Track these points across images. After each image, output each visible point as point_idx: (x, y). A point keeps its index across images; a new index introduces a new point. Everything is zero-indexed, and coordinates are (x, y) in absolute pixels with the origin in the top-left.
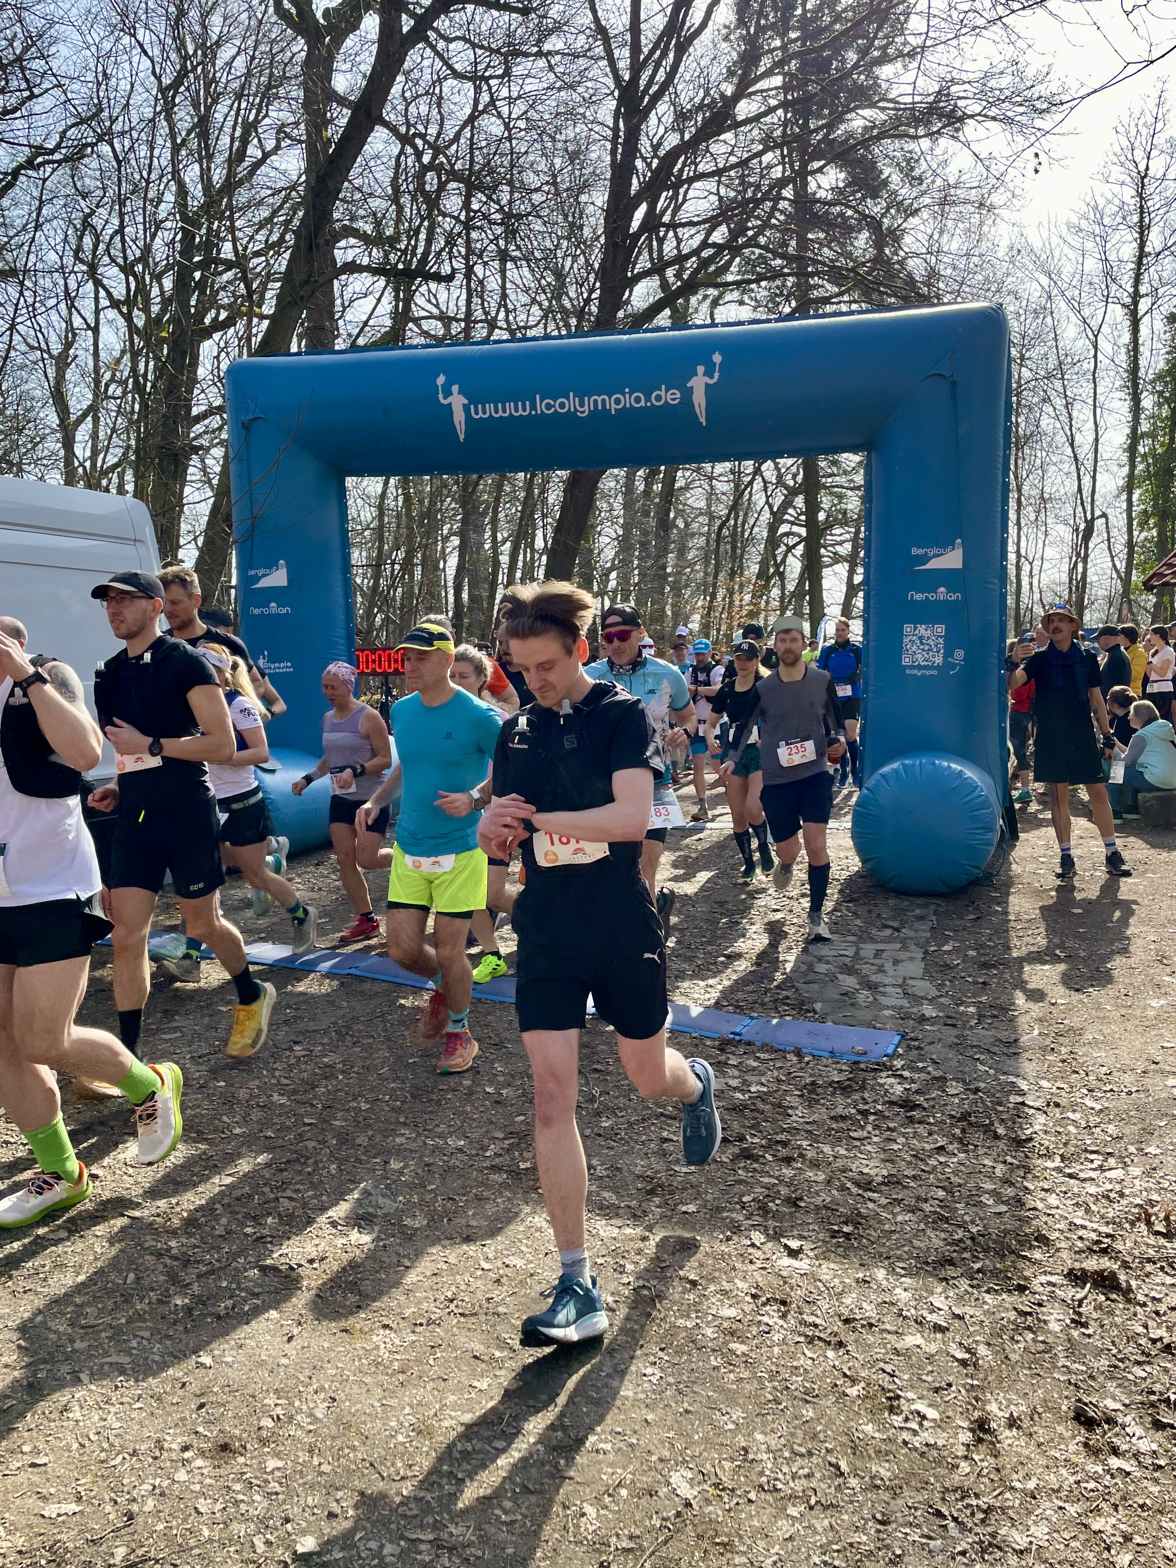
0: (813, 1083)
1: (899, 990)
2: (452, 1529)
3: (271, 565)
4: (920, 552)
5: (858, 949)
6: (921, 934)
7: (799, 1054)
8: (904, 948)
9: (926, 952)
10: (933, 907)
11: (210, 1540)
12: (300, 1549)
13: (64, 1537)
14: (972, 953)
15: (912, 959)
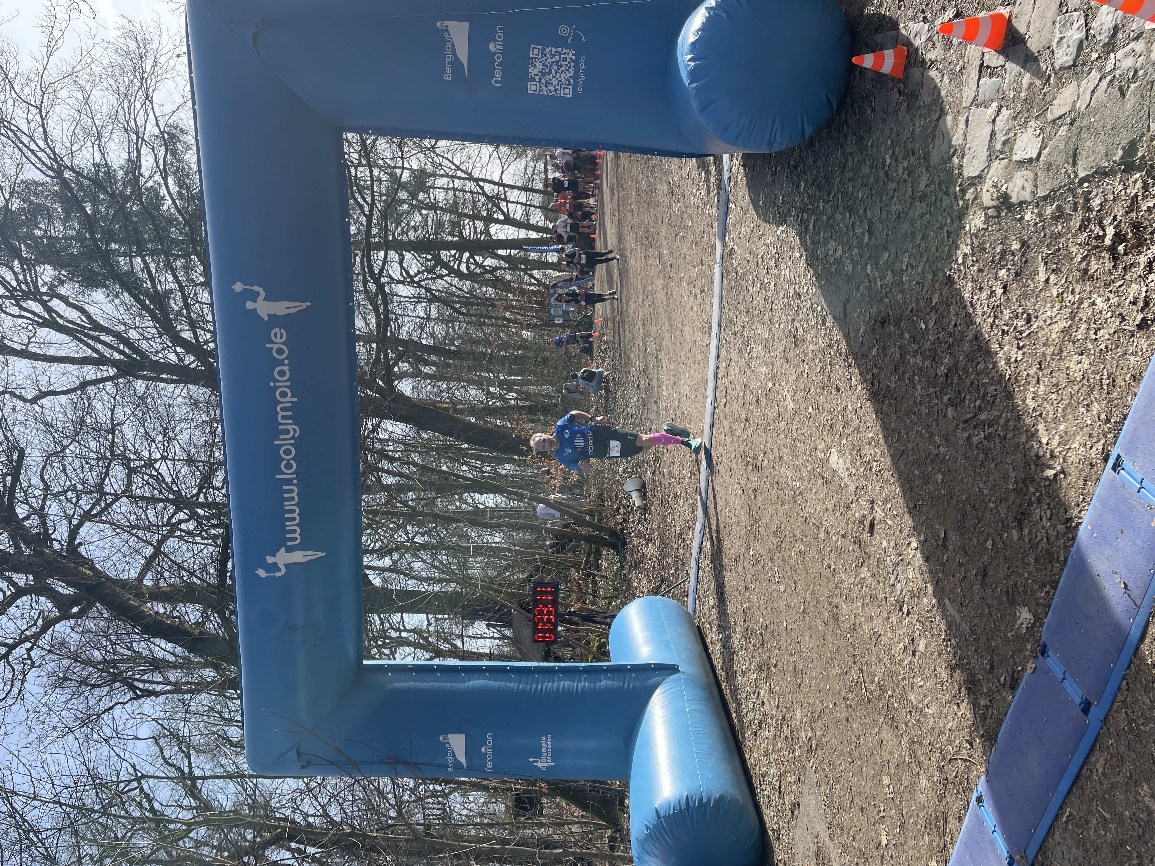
3: (444, 749)
4: (448, 70)
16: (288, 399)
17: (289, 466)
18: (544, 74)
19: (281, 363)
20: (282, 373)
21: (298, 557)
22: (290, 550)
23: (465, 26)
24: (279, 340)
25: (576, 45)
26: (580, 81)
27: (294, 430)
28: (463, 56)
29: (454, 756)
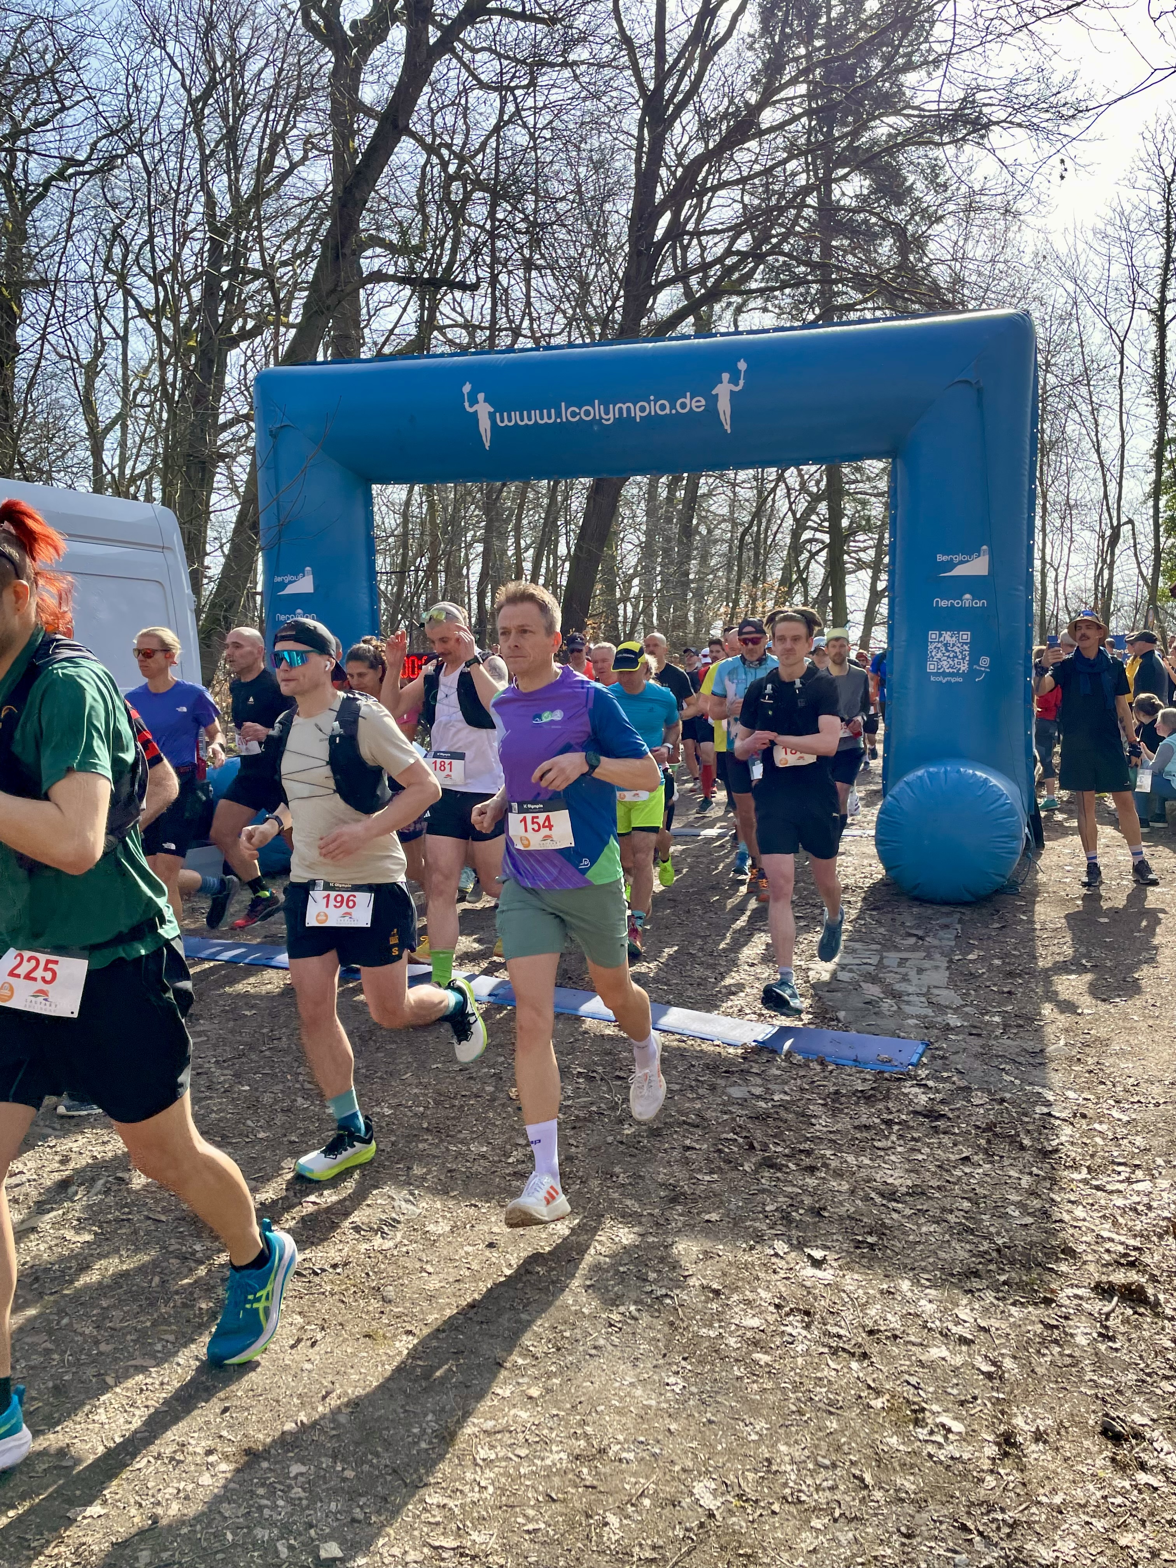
0: (837, 1092)
1: (923, 999)
2: (475, 1536)
3: (298, 572)
4: (945, 558)
5: (882, 958)
6: (945, 942)
7: (822, 1063)
8: (929, 956)
9: (951, 961)
10: (958, 916)
11: (234, 1545)
12: (323, 1554)
13: (89, 1540)
14: (997, 962)
15: (937, 968)
16: (638, 413)
17: (574, 414)
18: (946, 645)
19: (673, 406)
20: (663, 408)
21: (485, 425)
22: (492, 416)
23: (985, 572)
24: (694, 404)
25: (972, 672)
26: (940, 679)
27: (609, 419)
28: (958, 571)
29: (291, 582)
